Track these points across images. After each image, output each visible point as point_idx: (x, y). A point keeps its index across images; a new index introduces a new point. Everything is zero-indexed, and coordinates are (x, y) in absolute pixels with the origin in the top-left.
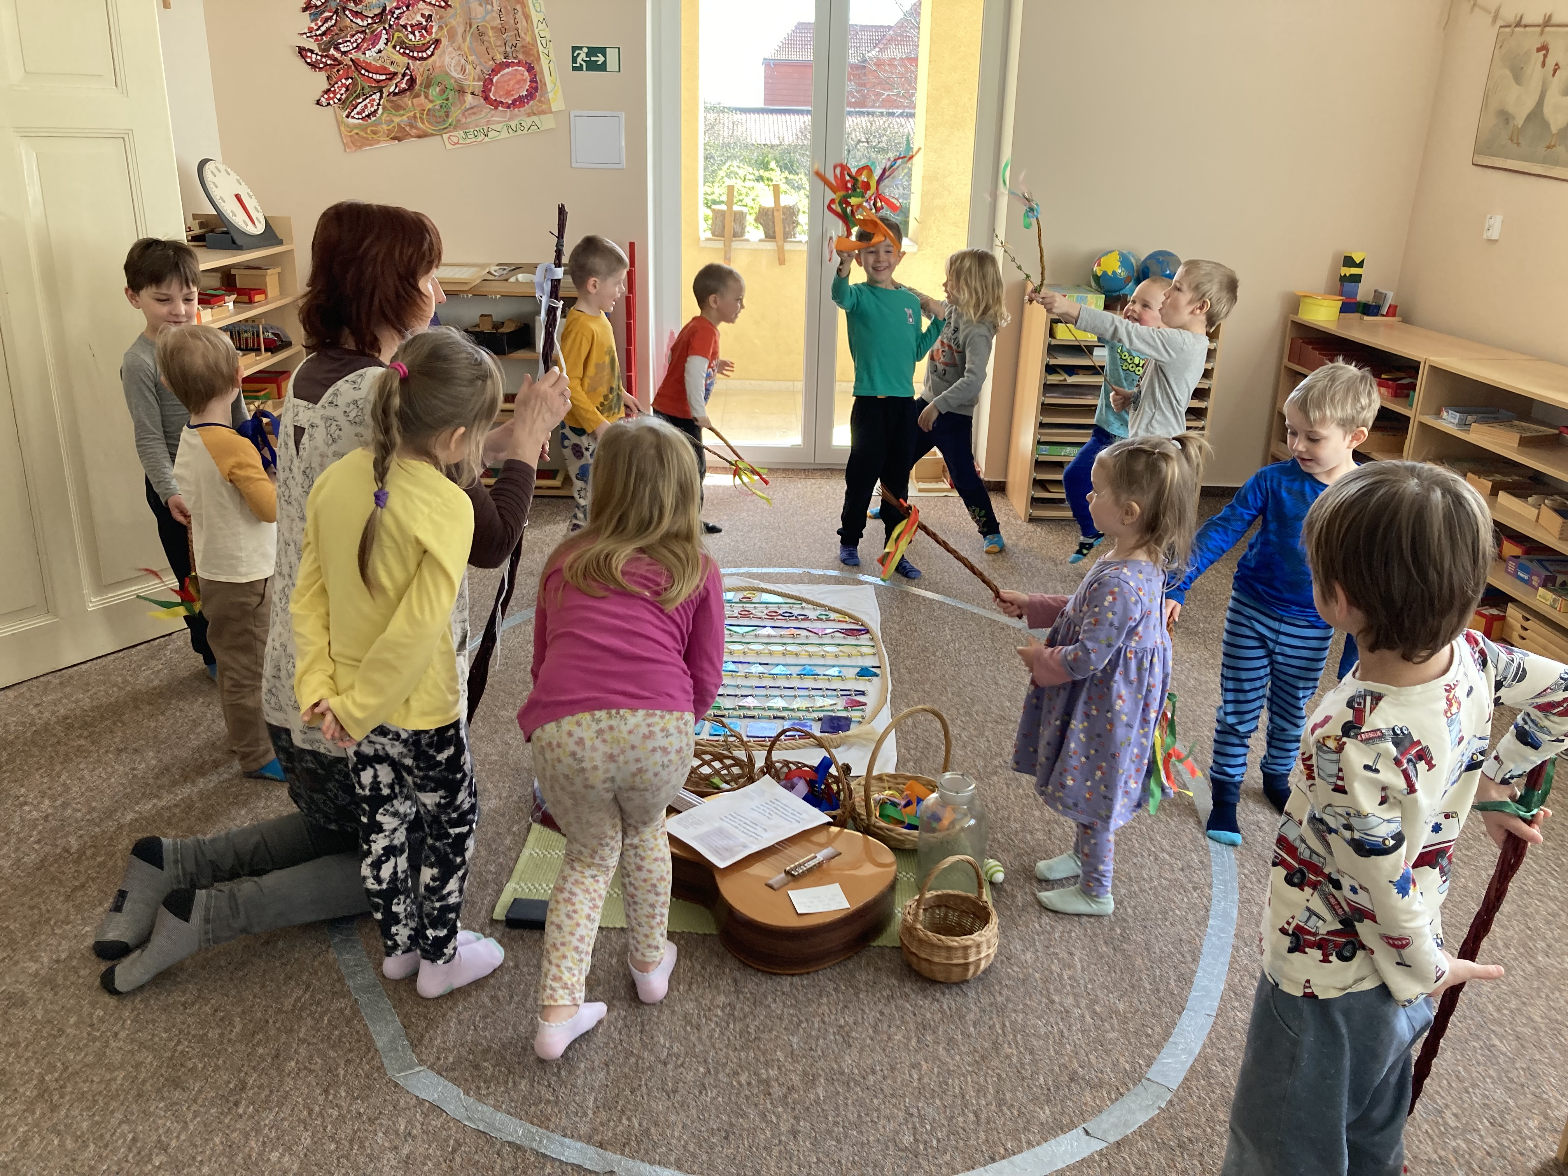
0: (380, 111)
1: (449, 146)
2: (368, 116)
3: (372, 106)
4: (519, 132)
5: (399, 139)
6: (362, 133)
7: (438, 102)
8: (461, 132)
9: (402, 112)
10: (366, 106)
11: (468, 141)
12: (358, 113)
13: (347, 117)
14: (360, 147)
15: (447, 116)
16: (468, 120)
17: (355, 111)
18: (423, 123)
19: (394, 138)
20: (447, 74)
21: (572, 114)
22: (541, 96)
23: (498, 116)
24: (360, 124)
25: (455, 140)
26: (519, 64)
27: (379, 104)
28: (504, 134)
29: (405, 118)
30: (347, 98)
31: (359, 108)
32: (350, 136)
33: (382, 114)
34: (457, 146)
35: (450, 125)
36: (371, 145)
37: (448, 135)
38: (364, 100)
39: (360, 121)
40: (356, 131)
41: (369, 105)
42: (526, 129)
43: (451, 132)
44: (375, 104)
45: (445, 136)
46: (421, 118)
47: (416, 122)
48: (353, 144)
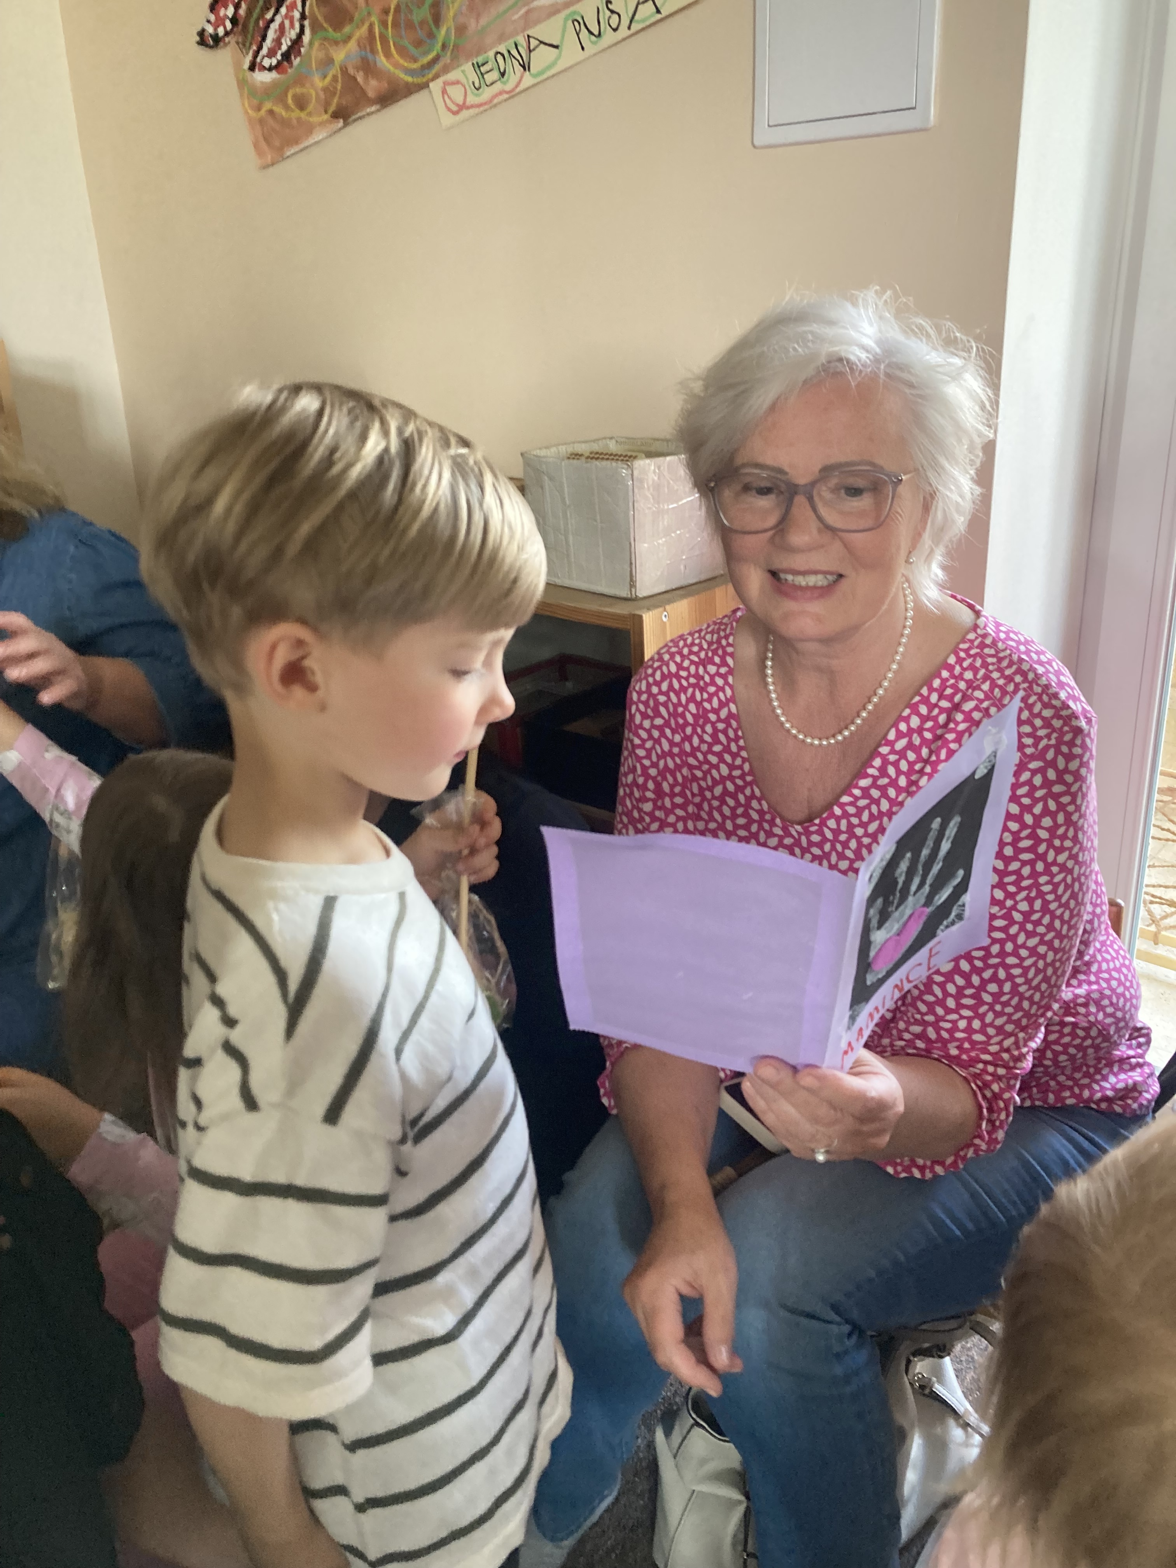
0: (306, 38)
1: (447, 119)
2: (287, 56)
3: (292, 26)
4: (609, 37)
5: (348, 116)
6: (279, 110)
8: (468, 67)
9: (347, 29)
10: (282, 28)
11: (487, 93)
12: (271, 53)
13: (252, 68)
14: (280, 150)
15: (437, 19)
16: (483, 21)
17: (264, 51)
18: (388, 55)
19: (336, 116)
24: (275, 84)
25: (457, 94)
27: (303, 17)
28: (571, 53)
29: (352, 45)
30: (249, 12)
31: (271, 35)
32: (261, 121)
33: (311, 43)
34: (465, 114)
35: (444, 46)
36: (296, 142)
37: (439, 82)
38: (277, 11)
39: (274, 75)
40: (268, 106)
41: (287, 23)
42: (625, 21)
43: (446, 70)
44: (297, 15)
45: (436, 86)
46: (384, 39)
47: (373, 51)
48: (266, 140)
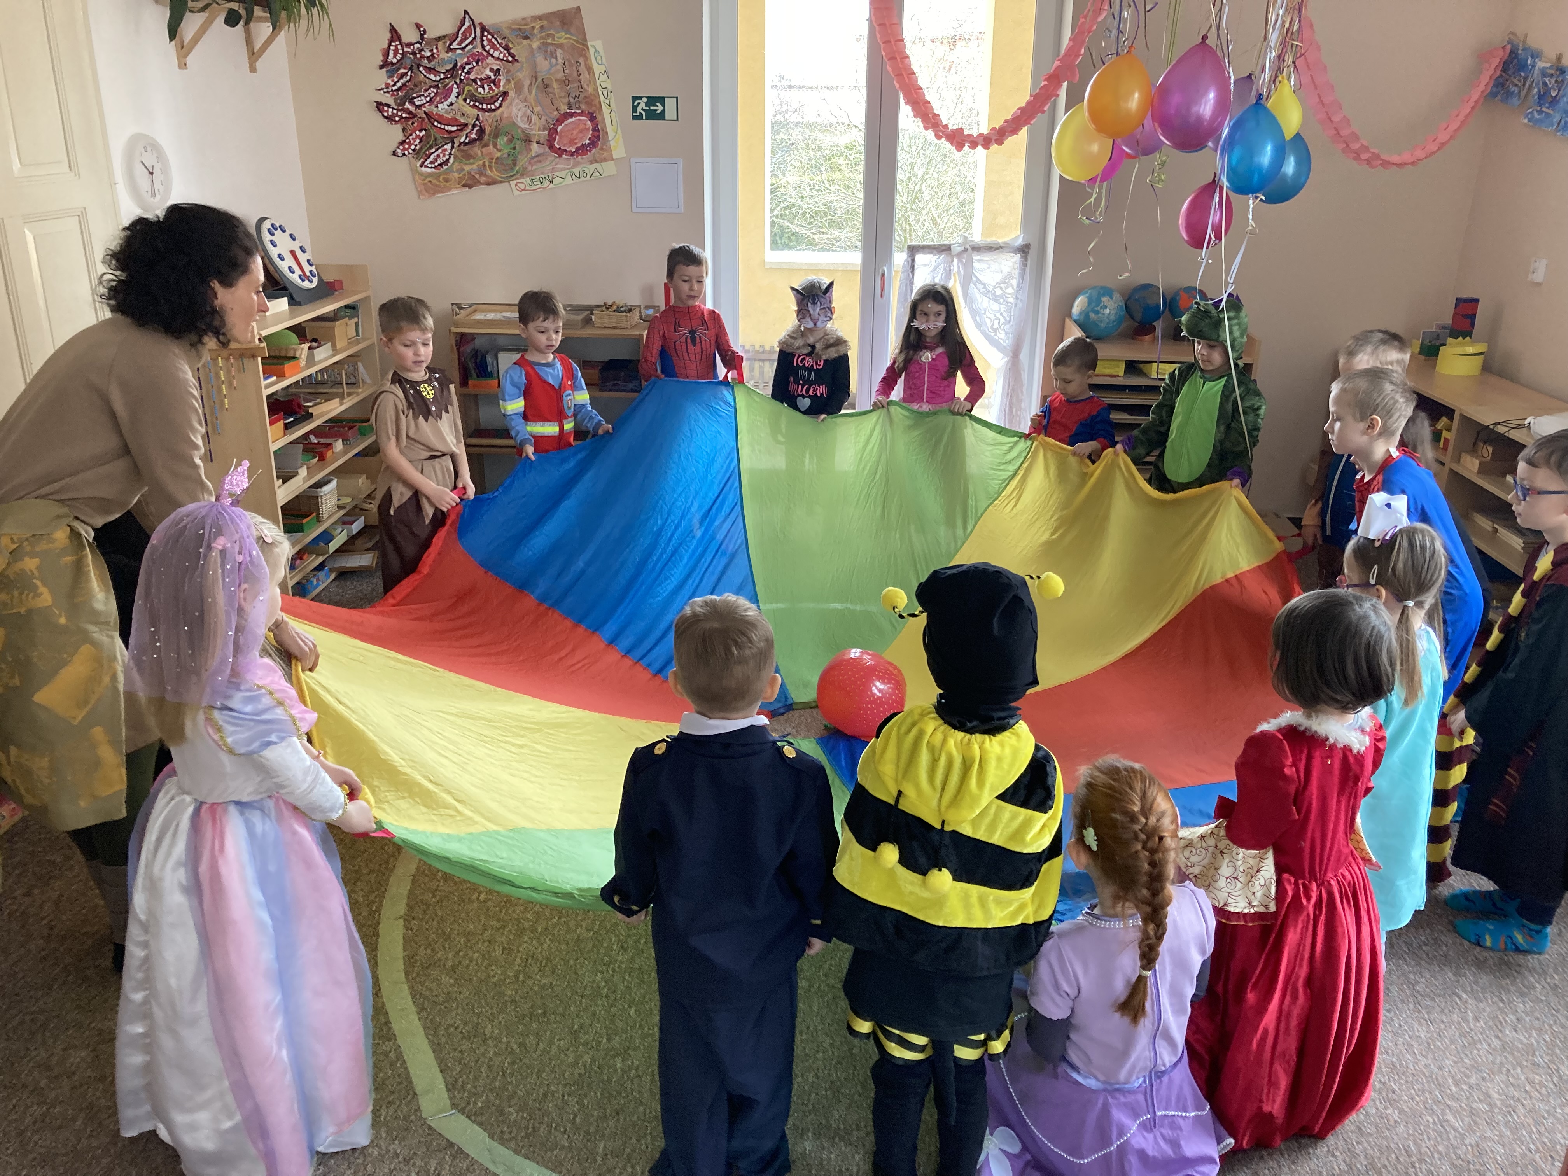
0: (451, 160)
1: (516, 193)
2: (441, 165)
3: (444, 155)
4: (582, 179)
5: (470, 186)
6: (435, 182)
7: (506, 151)
8: (528, 179)
9: (472, 161)
10: (438, 156)
11: (534, 187)
12: (431, 163)
13: (421, 166)
14: (434, 194)
15: (515, 164)
16: (534, 168)
17: (428, 161)
18: (492, 171)
19: (464, 186)
20: (514, 124)
21: (633, 161)
22: (603, 144)
23: (563, 163)
24: (434, 173)
25: (522, 186)
26: (581, 114)
27: (450, 154)
28: (569, 180)
29: (475, 166)
30: (421, 149)
31: (432, 157)
32: (424, 184)
33: (454, 163)
34: (524, 192)
35: (517, 172)
36: (443, 192)
37: (515, 182)
38: (437, 150)
39: (433, 170)
40: (429, 179)
41: (441, 155)
42: (589, 176)
43: (518, 179)
44: (447, 153)
45: (513, 183)
46: (490, 166)
47: (485, 170)
48: (426, 191)
